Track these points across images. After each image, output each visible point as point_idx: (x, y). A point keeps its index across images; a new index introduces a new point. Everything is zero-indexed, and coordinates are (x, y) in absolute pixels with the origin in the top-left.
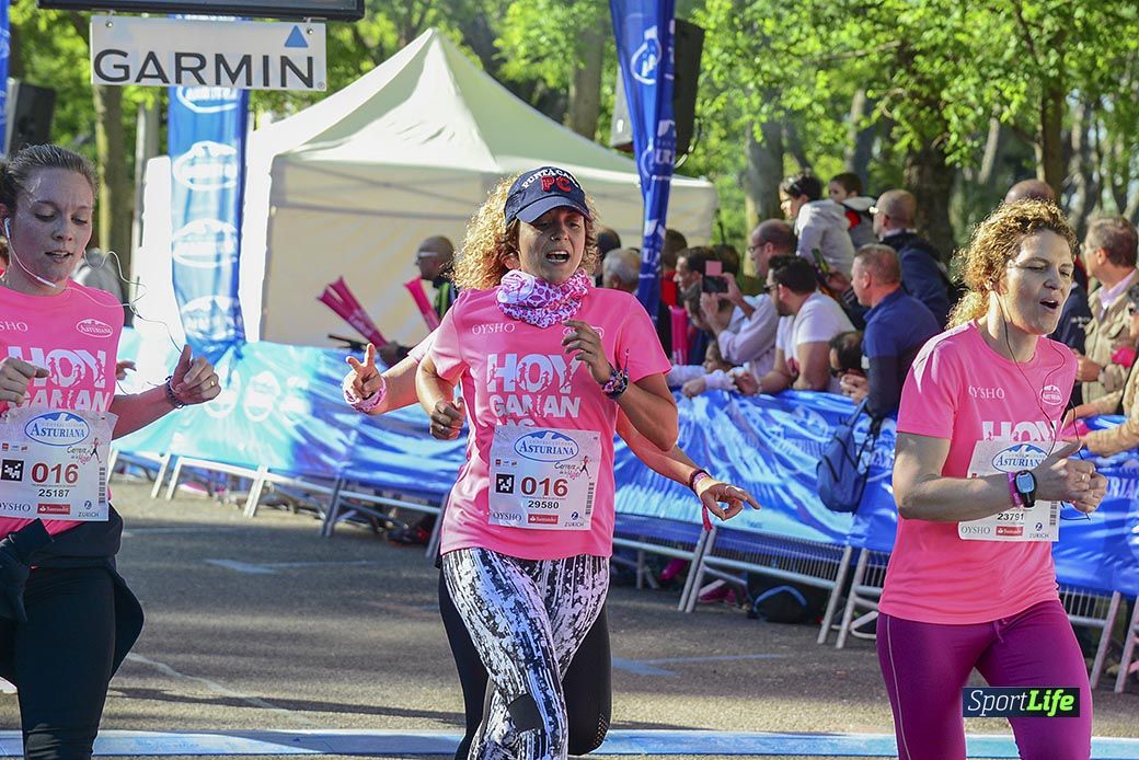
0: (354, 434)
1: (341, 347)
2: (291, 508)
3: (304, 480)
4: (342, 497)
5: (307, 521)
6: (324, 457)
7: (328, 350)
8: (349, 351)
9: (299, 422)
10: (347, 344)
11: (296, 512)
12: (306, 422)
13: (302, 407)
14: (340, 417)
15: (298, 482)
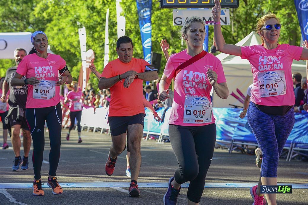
0: (236, 128)
1: (232, 107)
2: (221, 148)
3: (224, 140)
4: (234, 144)
5: (225, 151)
6: (229, 135)
7: (229, 108)
8: (233, 108)
9: (222, 126)
10: (234, 106)
11: (222, 149)
12: (224, 126)
13: (222, 123)
14: (232, 125)
15: (222, 141)
